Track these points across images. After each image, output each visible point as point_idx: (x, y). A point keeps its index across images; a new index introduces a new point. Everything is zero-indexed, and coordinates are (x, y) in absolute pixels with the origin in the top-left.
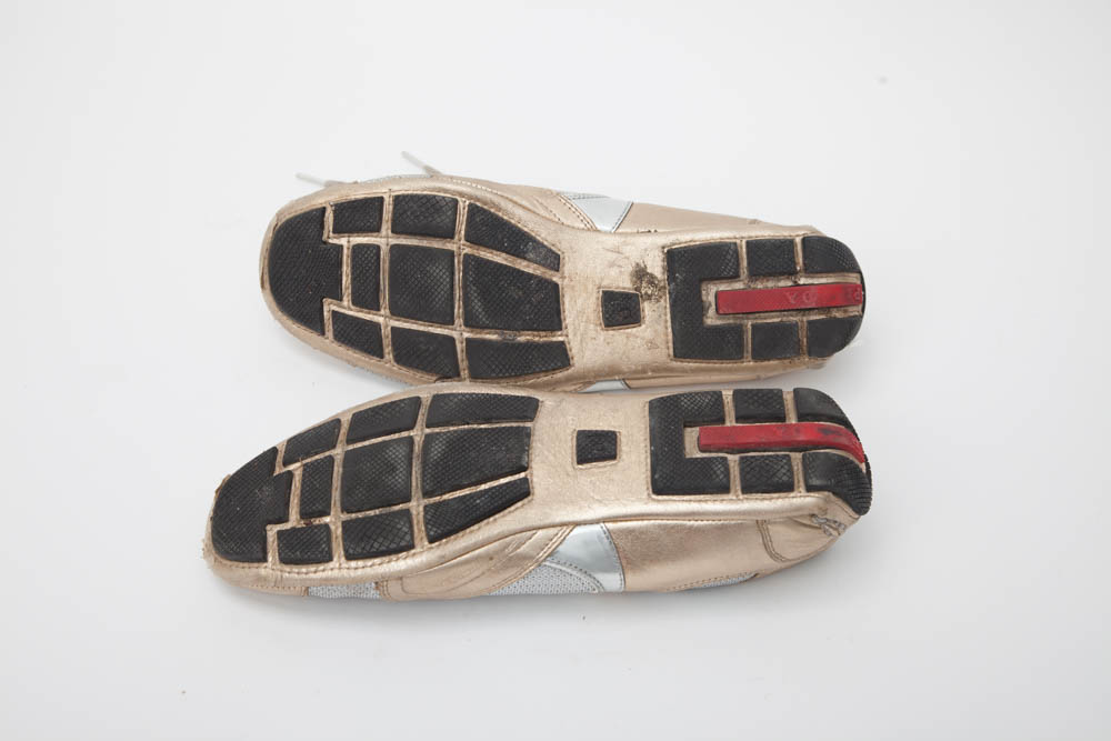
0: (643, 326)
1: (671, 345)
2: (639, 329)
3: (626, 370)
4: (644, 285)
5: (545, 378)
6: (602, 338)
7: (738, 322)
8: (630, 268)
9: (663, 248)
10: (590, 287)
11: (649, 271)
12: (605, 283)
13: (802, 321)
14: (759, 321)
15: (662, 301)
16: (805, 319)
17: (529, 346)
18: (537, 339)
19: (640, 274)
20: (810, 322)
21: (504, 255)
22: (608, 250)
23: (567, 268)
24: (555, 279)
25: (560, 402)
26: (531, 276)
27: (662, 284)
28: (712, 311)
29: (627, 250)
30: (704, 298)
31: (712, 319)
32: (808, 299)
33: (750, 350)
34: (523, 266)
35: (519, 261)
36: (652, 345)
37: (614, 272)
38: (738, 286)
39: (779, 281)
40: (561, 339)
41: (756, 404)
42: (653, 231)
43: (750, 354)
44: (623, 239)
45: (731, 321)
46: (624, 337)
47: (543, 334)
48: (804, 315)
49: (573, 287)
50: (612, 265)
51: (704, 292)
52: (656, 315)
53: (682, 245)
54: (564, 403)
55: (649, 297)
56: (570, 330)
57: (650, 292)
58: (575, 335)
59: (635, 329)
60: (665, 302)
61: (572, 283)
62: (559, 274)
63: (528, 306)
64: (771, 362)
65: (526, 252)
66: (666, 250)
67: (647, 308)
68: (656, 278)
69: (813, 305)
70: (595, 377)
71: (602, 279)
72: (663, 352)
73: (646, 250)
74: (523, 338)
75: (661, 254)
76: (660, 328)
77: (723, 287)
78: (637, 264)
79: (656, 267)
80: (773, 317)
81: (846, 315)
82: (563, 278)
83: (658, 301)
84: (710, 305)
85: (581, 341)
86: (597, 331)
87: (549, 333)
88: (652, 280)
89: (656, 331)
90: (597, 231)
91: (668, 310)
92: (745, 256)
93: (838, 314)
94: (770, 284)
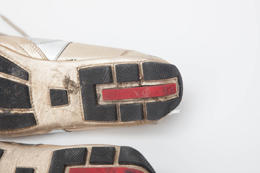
0: (70, 106)
1: (83, 114)
2: (68, 107)
3: (64, 126)
4: (69, 86)
5: (25, 130)
6: (51, 111)
7: (114, 103)
8: (63, 78)
9: (77, 68)
10: (44, 87)
11: (71, 79)
12: (51, 85)
13: (145, 103)
14: (124, 103)
15: (78, 93)
16: (146, 102)
17: (16, 115)
18: (20, 112)
19: (67, 81)
20: (148, 104)
21: (3, 74)
22: (52, 70)
23: (33, 78)
24: (27, 84)
25: (14, 151)
26: (15, 83)
27: (78, 86)
28: (101, 99)
29: (60, 69)
30: (97, 92)
31: (101, 102)
32: (145, 94)
33: (120, 117)
34: (12, 78)
35: (10, 76)
36: (74, 114)
37: (55, 80)
38: (113, 86)
39: (132, 84)
40: (31, 112)
41: (99, 156)
42: (74, 59)
43: (120, 119)
44: (59, 64)
45: (111, 103)
46: (61, 110)
47: (23, 110)
48: (145, 100)
49: (36, 88)
50: (54, 76)
51: (97, 89)
52: (75, 100)
53: (86, 67)
54: (15, 152)
55: (72, 92)
56: (36, 108)
57: (72, 89)
58: (38, 110)
59: (66, 107)
60: (79, 94)
61: (35, 86)
62: (29, 82)
63: (13, 98)
64: (131, 122)
65: (11, 72)
66: (79, 69)
67: (71, 97)
68: (75, 83)
69: (148, 96)
70: (49, 129)
71: (50, 84)
72: (79, 117)
73: (69, 69)
74: (14, 111)
75: (76, 71)
76: (78, 107)
77: (106, 87)
78: (66, 76)
79: (75, 78)
80: (131, 101)
81: (166, 100)
82: (31, 83)
83: (76, 94)
84: (100, 95)
85: (41, 113)
86: (48, 108)
87: (25, 109)
88: (73, 84)
89: (76, 108)
90: (48, 60)
91: (81, 98)
92: (115, 72)
93: (162, 100)
94: (129, 85)
